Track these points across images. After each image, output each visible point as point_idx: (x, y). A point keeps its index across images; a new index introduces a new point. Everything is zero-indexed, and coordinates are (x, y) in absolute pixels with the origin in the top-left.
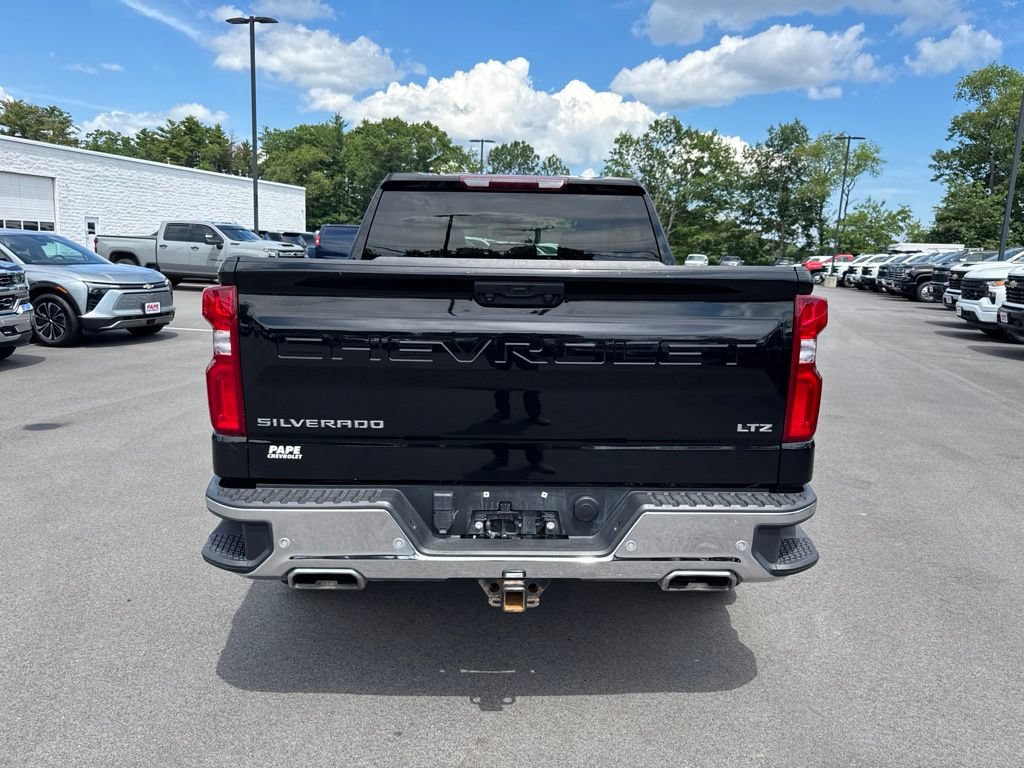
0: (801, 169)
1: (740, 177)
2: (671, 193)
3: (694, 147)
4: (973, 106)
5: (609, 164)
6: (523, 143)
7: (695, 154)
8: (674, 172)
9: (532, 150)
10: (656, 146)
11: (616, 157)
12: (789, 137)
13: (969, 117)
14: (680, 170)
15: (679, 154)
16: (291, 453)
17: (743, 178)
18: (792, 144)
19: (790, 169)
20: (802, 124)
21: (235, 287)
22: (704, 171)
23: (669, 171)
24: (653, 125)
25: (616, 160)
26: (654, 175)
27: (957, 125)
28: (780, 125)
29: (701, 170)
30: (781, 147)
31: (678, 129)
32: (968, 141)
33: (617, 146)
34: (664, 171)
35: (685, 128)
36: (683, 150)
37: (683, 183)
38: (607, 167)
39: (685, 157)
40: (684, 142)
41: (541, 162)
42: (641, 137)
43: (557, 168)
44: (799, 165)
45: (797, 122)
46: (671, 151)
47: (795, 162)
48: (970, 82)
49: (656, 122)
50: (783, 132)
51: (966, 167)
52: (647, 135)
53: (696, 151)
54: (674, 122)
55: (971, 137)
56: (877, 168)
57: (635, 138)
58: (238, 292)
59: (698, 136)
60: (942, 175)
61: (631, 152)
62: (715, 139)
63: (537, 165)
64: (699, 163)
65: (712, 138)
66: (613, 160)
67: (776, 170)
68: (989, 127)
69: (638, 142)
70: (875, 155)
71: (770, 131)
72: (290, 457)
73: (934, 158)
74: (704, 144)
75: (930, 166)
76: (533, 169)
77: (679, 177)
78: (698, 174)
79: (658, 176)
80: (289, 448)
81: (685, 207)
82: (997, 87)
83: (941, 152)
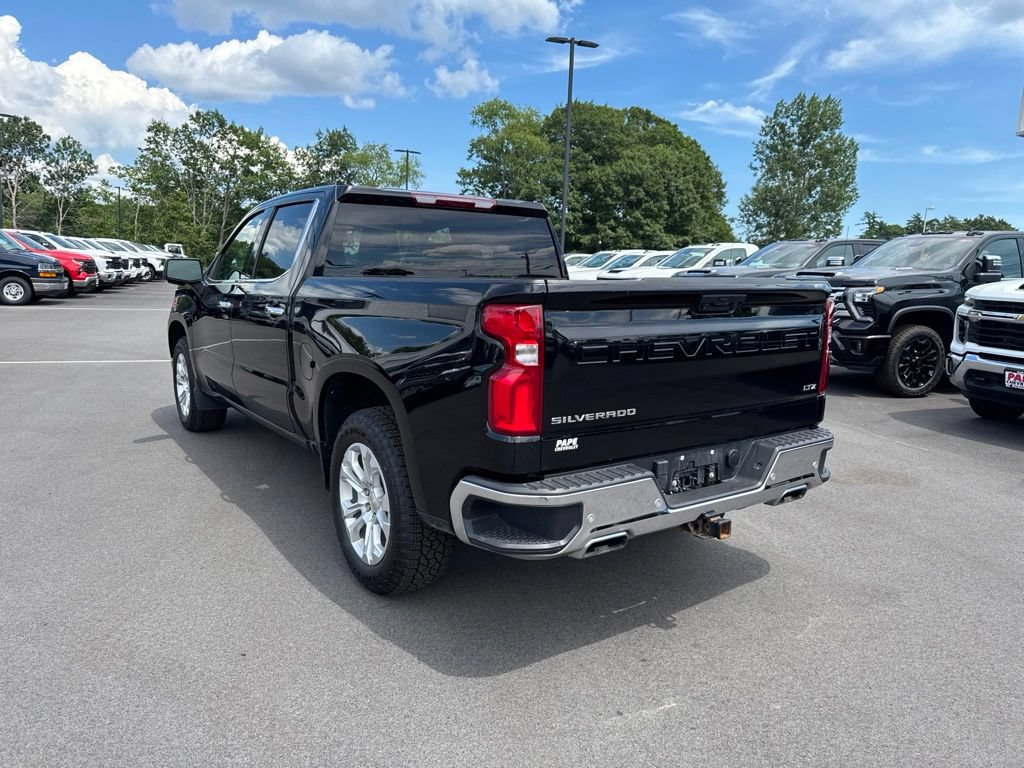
0: (350, 175)
1: (292, 178)
2: (220, 189)
3: (241, 143)
4: (485, 132)
5: (145, 153)
6: (26, 119)
7: (243, 151)
8: (222, 168)
9: (39, 129)
10: (197, 138)
11: (152, 146)
12: (337, 142)
13: (482, 141)
14: (228, 165)
15: (225, 149)
16: (571, 444)
17: (295, 179)
18: (340, 150)
19: (340, 174)
20: (349, 132)
21: (540, 306)
22: (254, 169)
23: (216, 166)
24: (195, 116)
25: (153, 149)
26: (199, 169)
27: (475, 146)
28: (328, 131)
29: (252, 168)
30: (331, 152)
31: (222, 124)
32: (484, 162)
33: (151, 134)
34: (211, 165)
35: (229, 124)
36: (228, 145)
37: (234, 179)
38: (142, 157)
39: (231, 152)
40: (229, 136)
41: (52, 144)
42: (180, 128)
43: (75, 152)
44: (349, 171)
45: (345, 130)
46: (216, 146)
47: (344, 167)
48: (480, 112)
49: (198, 114)
50: (331, 138)
51: (484, 185)
52: (185, 126)
53: (243, 148)
54: (216, 115)
55: (485, 158)
56: (417, 181)
57: (173, 127)
58: (544, 309)
59: (244, 133)
60: (467, 190)
61: (169, 142)
62: (263, 138)
63: (48, 146)
64: (248, 159)
65: (259, 136)
66: (149, 149)
67: (328, 174)
68: (499, 152)
69: (176, 133)
70: (416, 168)
71: (319, 134)
72: (571, 448)
73: (459, 175)
74: (252, 142)
75: (457, 182)
76: (42, 150)
77: (227, 173)
78: (247, 172)
79: (203, 169)
80: (570, 441)
81: (239, 204)
82: (502, 118)
83: (463, 171)
